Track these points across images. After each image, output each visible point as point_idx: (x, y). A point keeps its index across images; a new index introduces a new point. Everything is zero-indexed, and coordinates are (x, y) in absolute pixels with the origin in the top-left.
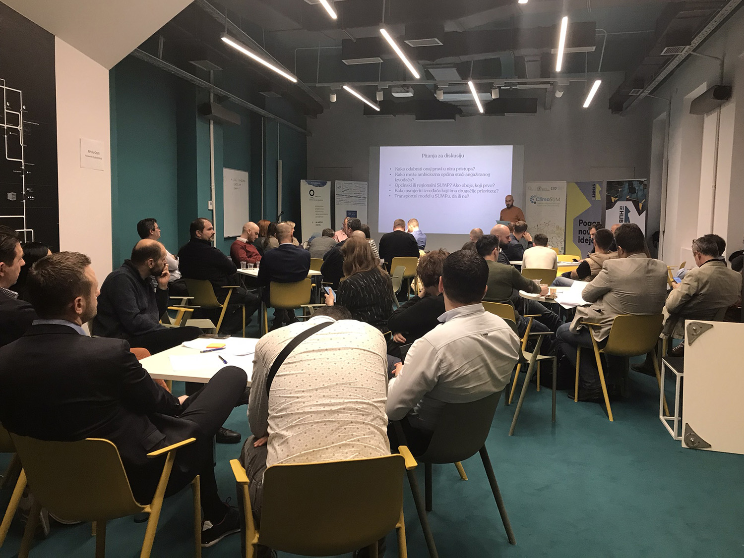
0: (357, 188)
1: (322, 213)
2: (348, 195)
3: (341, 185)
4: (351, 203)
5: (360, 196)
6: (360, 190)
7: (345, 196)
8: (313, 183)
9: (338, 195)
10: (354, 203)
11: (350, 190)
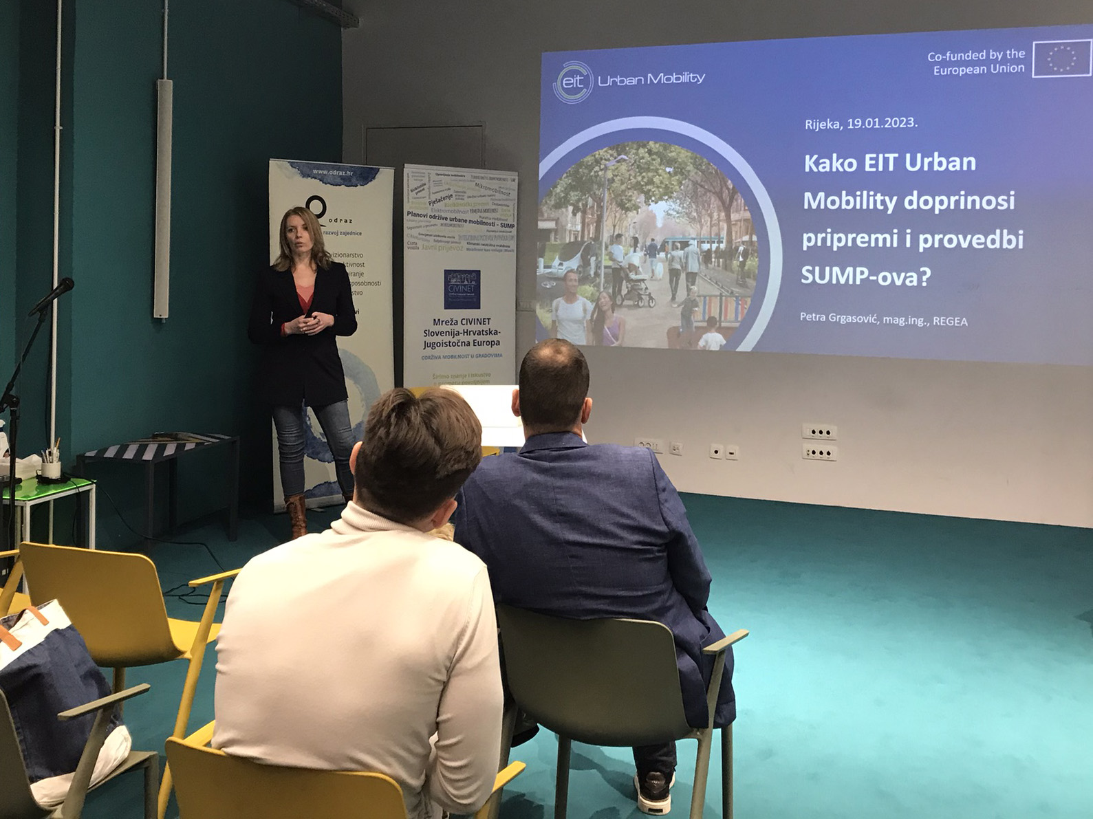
1: (356, 279)
2: (449, 215)
3: (425, 180)
4: (460, 243)
5: (493, 221)
6: (493, 197)
7: (440, 218)
8: (320, 172)
9: (415, 215)
10: (471, 242)
11: (457, 197)
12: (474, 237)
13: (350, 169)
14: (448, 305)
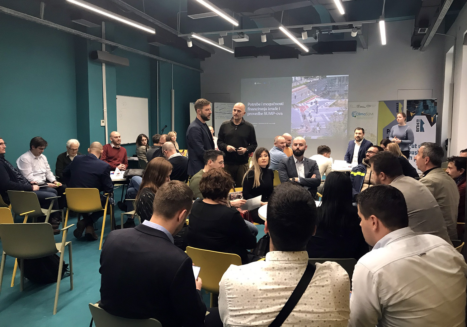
0: (229, 107)
2: (223, 112)
3: (218, 105)
7: (221, 113)
9: (217, 112)
11: (224, 109)
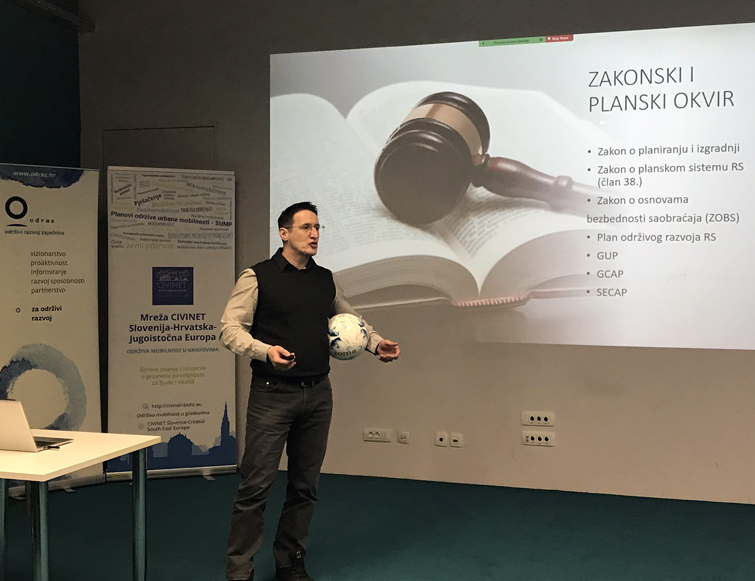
0: (196, 191)
1: (59, 277)
2: (158, 215)
3: (131, 181)
4: (170, 241)
5: (207, 219)
6: (207, 196)
7: (148, 217)
8: (21, 174)
9: (120, 215)
10: (182, 240)
11: (166, 197)
12: (186, 236)
13: (52, 171)
14: (157, 301)
